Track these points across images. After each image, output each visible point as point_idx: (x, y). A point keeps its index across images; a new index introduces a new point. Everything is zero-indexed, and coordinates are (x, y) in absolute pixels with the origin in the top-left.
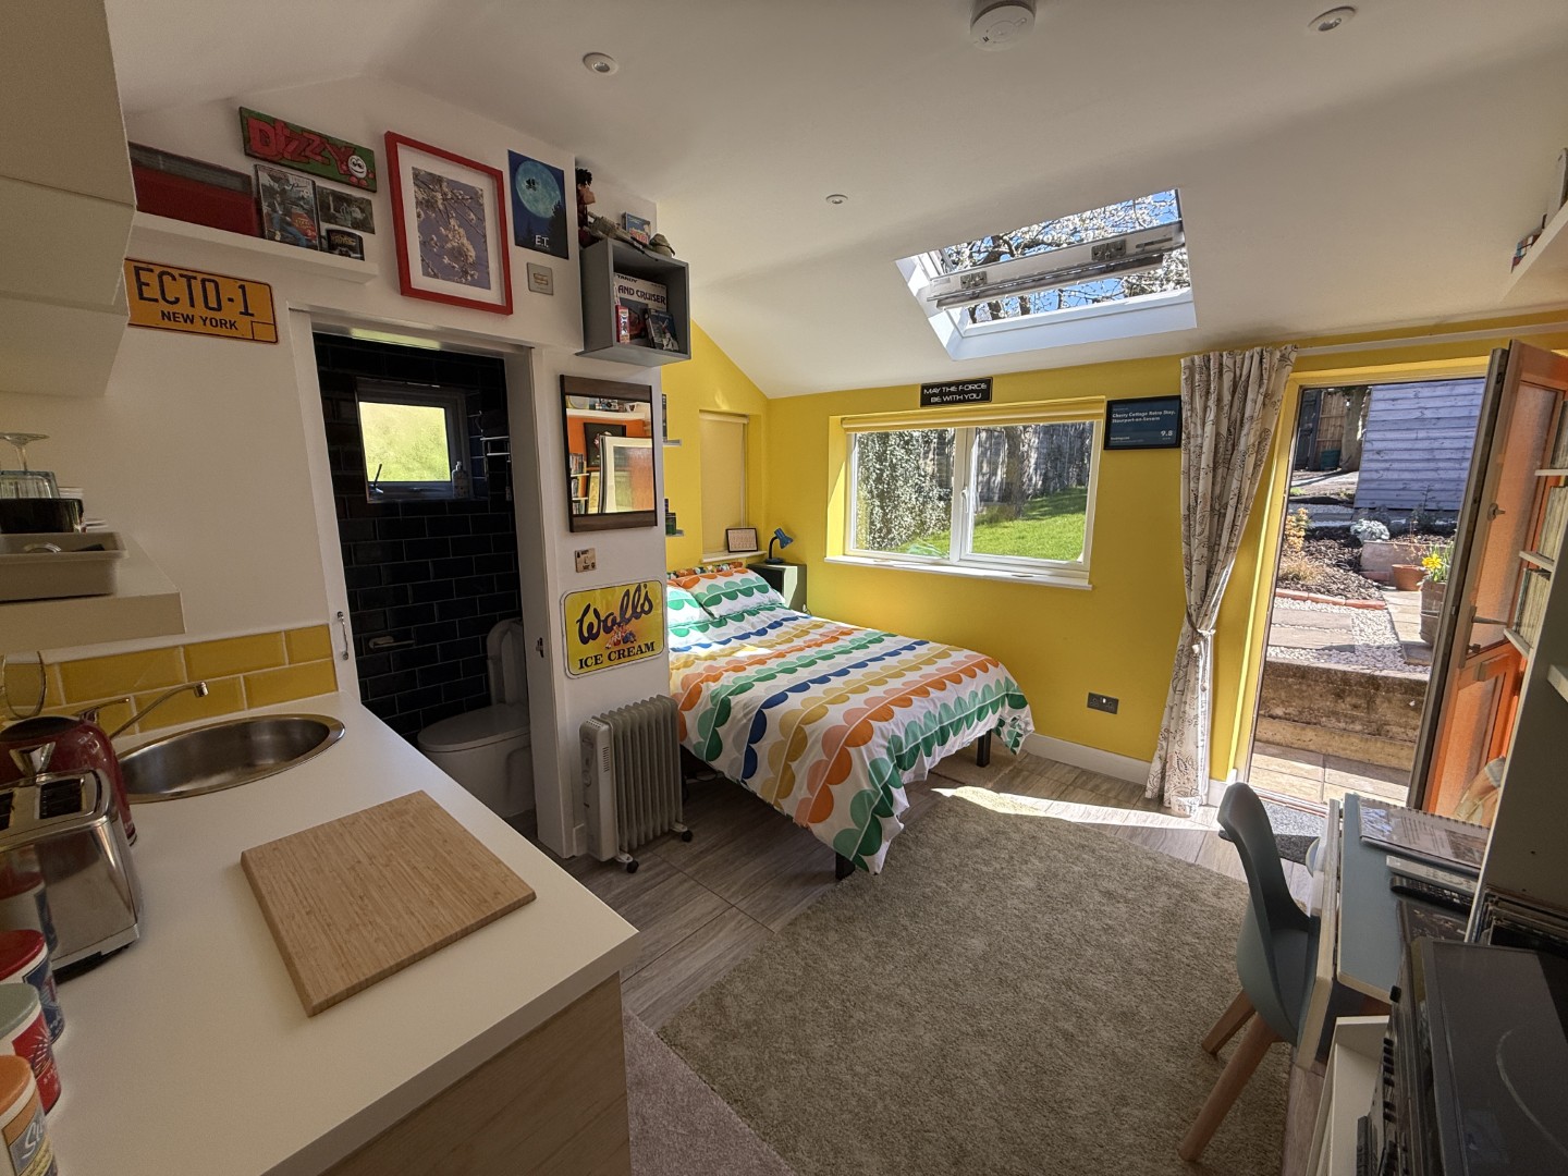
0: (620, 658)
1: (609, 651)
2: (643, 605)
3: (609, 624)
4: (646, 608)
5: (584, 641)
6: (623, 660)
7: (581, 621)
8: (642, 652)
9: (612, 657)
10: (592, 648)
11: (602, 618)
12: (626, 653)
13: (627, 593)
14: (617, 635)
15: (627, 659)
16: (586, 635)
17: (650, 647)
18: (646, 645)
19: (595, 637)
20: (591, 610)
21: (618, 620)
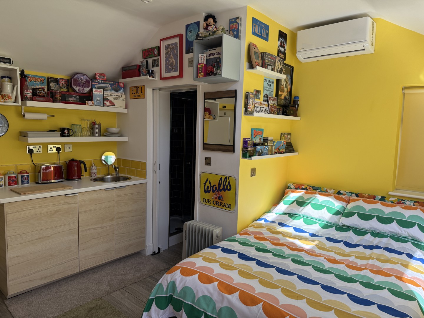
0: (217, 205)
1: (213, 200)
2: (227, 186)
3: (214, 189)
4: (229, 188)
5: (206, 192)
6: (217, 206)
7: (205, 184)
8: (225, 207)
9: (214, 203)
10: (207, 196)
11: (212, 186)
12: (219, 204)
13: (221, 179)
14: (216, 195)
15: (219, 207)
16: (206, 190)
17: (229, 206)
18: (228, 204)
19: (209, 192)
20: (208, 181)
21: (217, 189)
